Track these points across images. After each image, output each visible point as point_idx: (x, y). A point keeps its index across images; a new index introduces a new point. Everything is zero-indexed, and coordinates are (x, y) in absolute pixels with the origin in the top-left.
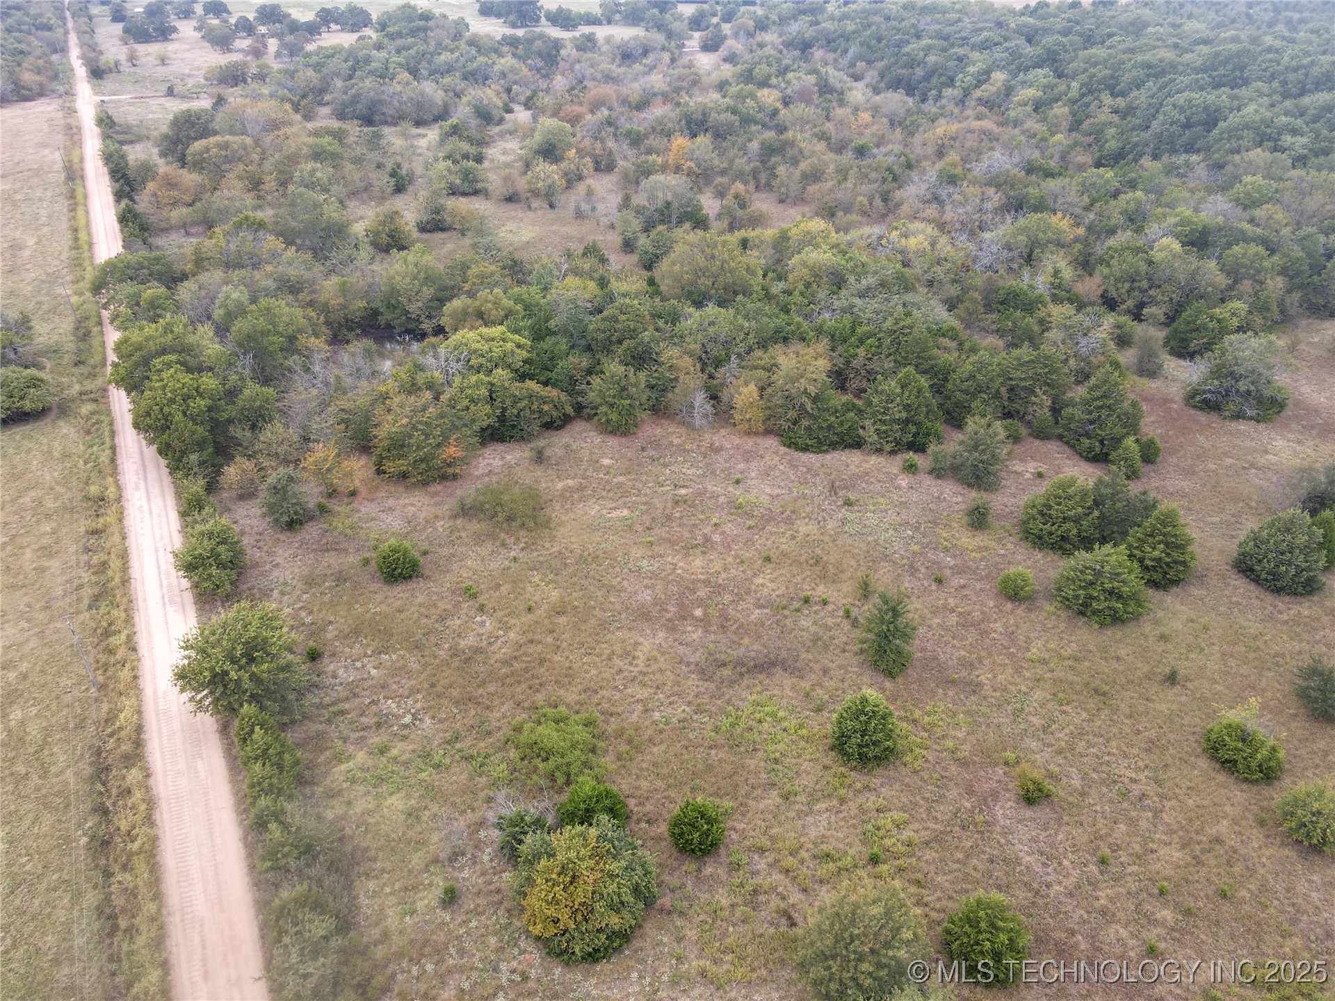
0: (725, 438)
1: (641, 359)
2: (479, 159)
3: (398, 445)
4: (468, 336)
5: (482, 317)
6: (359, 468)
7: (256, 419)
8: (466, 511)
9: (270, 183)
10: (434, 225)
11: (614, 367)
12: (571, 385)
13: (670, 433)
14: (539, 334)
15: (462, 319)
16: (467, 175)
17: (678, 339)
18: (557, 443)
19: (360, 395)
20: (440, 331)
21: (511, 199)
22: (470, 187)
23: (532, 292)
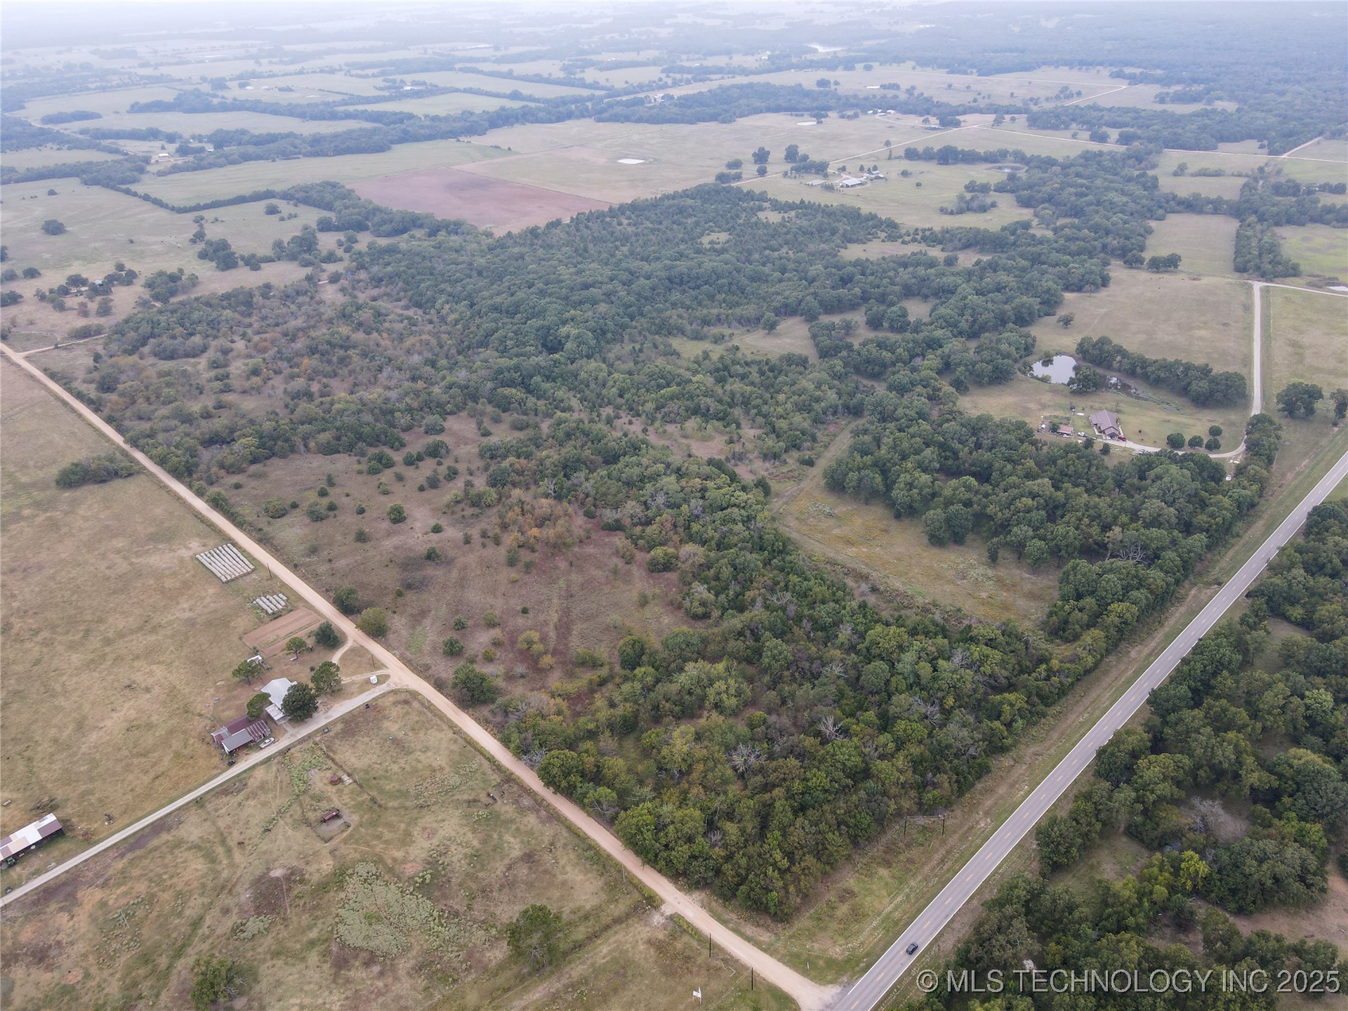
0: (309, 455)
1: (287, 440)
2: (227, 376)
3: (232, 466)
4: (243, 441)
5: (245, 436)
6: (223, 472)
7: (197, 465)
8: (250, 476)
9: (153, 398)
10: (220, 406)
11: (280, 443)
12: (271, 449)
13: (296, 456)
14: (261, 438)
15: (240, 437)
16: (226, 385)
17: (296, 434)
18: (269, 462)
19: (219, 457)
20: (233, 440)
21: (244, 392)
22: (227, 389)
23: (257, 427)
